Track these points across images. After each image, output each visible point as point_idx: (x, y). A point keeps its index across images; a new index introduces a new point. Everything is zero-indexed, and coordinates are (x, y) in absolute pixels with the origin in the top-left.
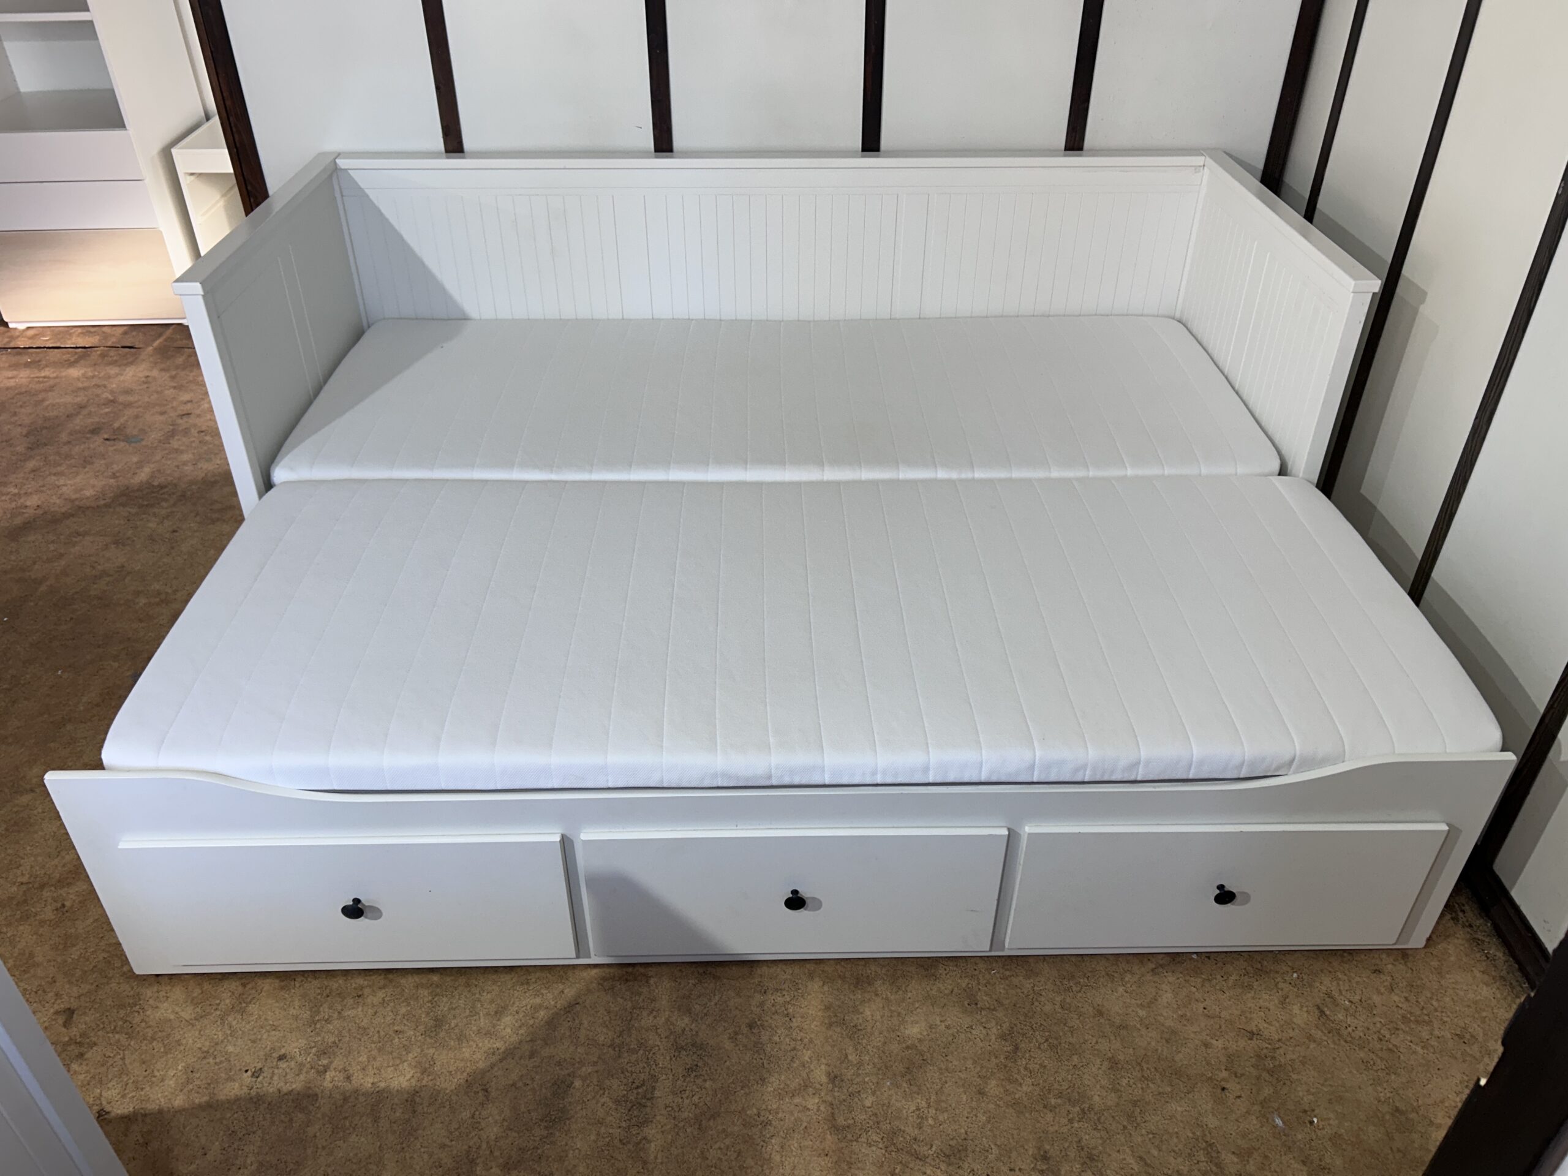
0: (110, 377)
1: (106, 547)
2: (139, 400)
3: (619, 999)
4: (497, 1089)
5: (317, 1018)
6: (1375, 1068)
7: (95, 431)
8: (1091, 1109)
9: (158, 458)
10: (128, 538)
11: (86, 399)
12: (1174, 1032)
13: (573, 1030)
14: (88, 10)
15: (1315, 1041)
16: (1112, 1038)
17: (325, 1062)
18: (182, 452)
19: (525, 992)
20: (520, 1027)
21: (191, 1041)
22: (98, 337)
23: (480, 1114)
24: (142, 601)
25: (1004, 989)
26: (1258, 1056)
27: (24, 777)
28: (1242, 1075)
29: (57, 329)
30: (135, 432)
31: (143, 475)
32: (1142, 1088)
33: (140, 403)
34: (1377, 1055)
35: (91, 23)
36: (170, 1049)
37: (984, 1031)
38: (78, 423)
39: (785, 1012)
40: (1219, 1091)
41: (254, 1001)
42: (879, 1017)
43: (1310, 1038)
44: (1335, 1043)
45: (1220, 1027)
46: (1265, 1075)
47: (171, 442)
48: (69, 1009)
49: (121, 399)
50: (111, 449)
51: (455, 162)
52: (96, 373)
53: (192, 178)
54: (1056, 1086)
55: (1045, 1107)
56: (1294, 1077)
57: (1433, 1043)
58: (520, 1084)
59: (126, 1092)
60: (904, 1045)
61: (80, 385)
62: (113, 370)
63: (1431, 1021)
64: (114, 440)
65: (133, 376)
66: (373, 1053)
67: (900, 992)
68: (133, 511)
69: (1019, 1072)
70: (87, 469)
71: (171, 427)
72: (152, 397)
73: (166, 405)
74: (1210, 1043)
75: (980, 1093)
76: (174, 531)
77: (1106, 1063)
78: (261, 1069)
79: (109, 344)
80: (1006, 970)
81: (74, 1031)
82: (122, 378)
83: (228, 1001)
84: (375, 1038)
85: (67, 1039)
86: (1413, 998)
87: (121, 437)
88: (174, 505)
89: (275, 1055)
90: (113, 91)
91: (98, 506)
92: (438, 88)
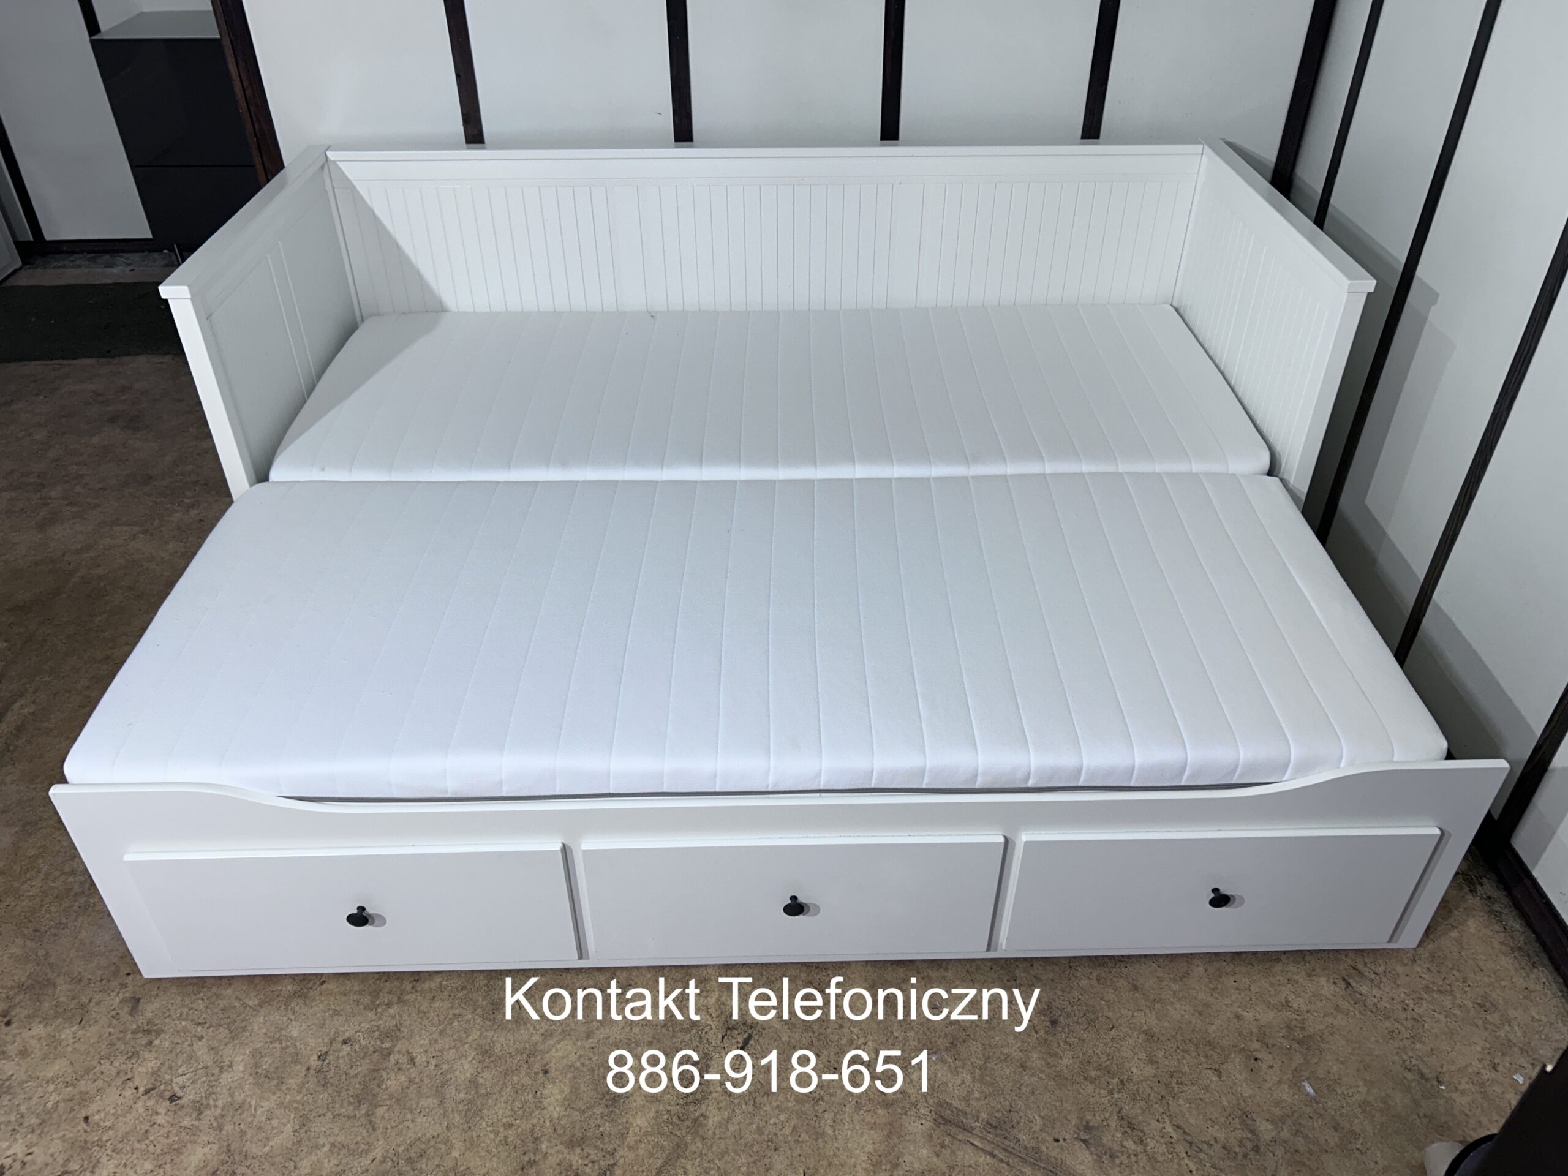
4: (556, 1070)
5: (377, 1003)
12: (1206, 1005)
15: (1342, 1012)
16: (1148, 1011)
17: (387, 1045)
21: (257, 1028)
26: (1288, 1027)
34: (1402, 1024)
36: (237, 1035)
40: (1252, 1061)
43: (1337, 1008)
44: (1361, 1014)
45: (1251, 999)
46: (1295, 1045)
54: (1095, 1058)
55: (1086, 1079)
56: (1324, 1046)
57: (1457, 1012)
59: (197, 1077)
63: (1452, 991)
66: (434, 1036)
69: (1059, 1046)
74: (1242, 1016)
75: (1022, 1067)
77: (1142, 1036)
78: (326, 1052)
81: (141, 1020)
84: (436, 1022)
85: (135, 1027)
89: (340, 1039)
92: (458, 76)
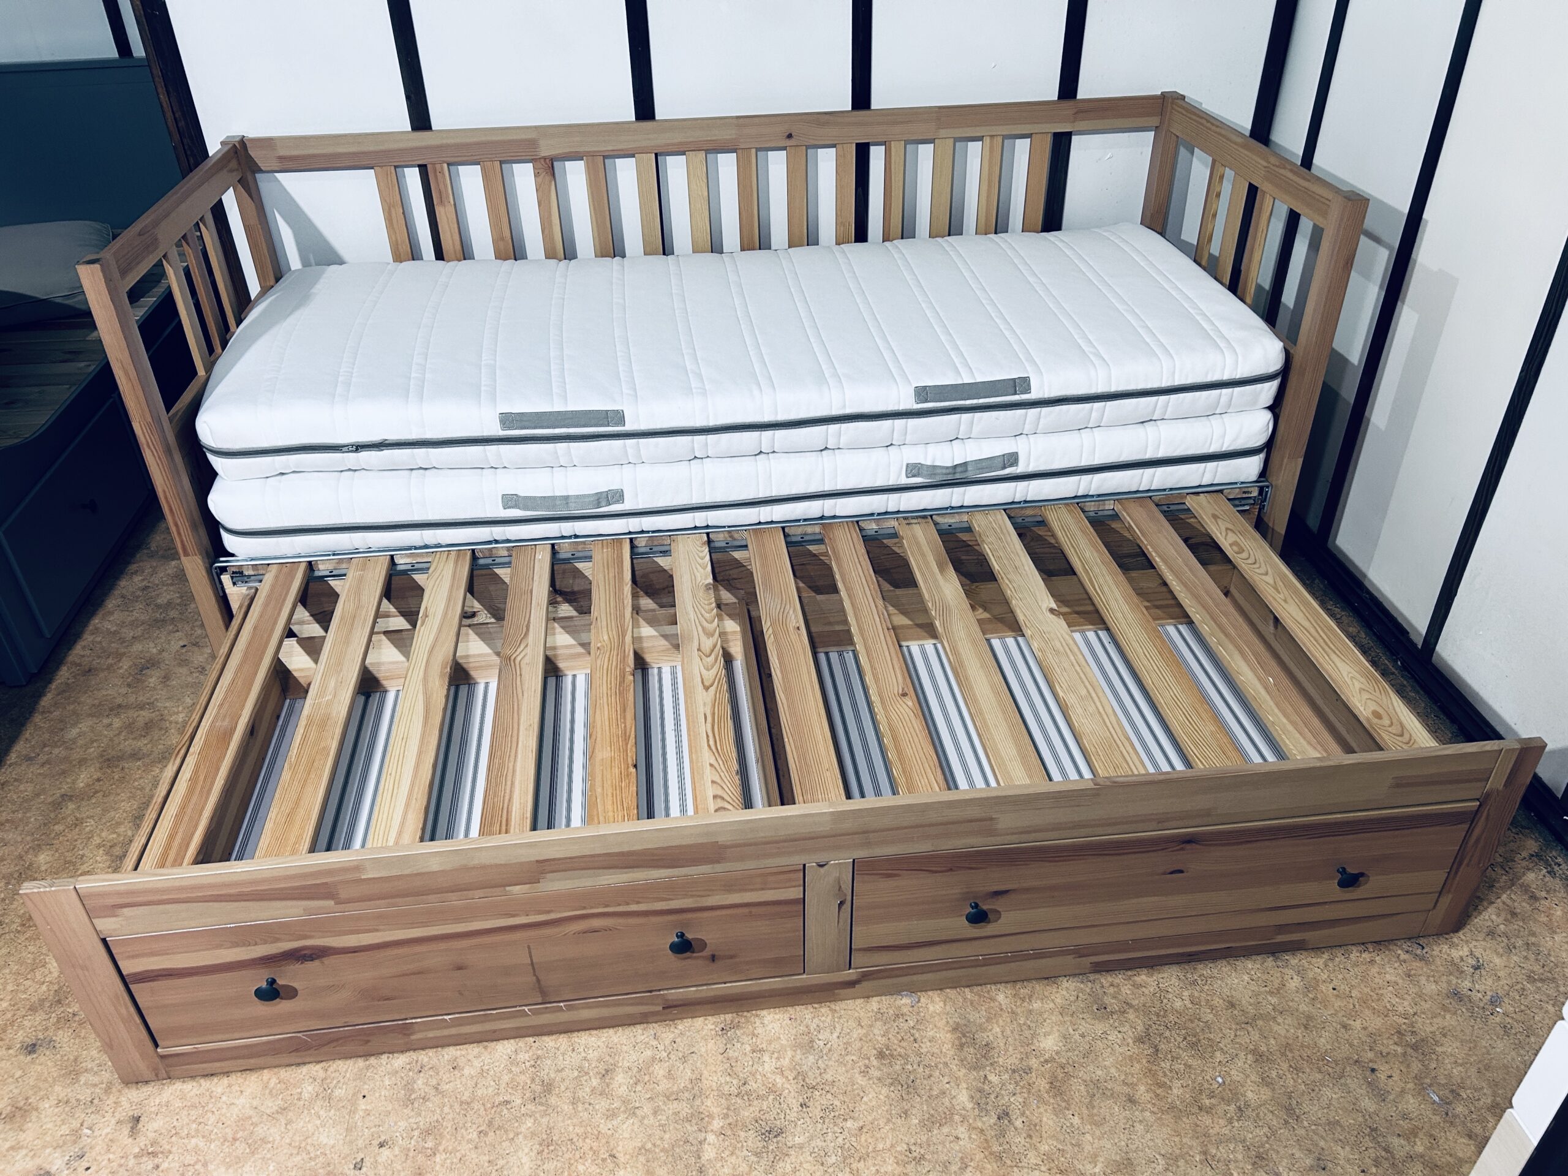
8: (1247, 1106)
15: (1449, 1011)
16: (1250, 1029)
21: (279, 1138)
25: (1129, 989)
32: (1293, 1079)
37: (1120, 1036)
40: (1368, 1073)
42: (1009, 1033)
43: (1444, 1008)
45: (1354, 1006)
56: (1439, 1049)
60: (1042, 1060)
69: (1165, 1075)
74: (1350, 1026)
77: (1249, 1056)
78: (363, 1160)
81: (142, 1141)
83: (310, 1088)
89: (375, 1142)
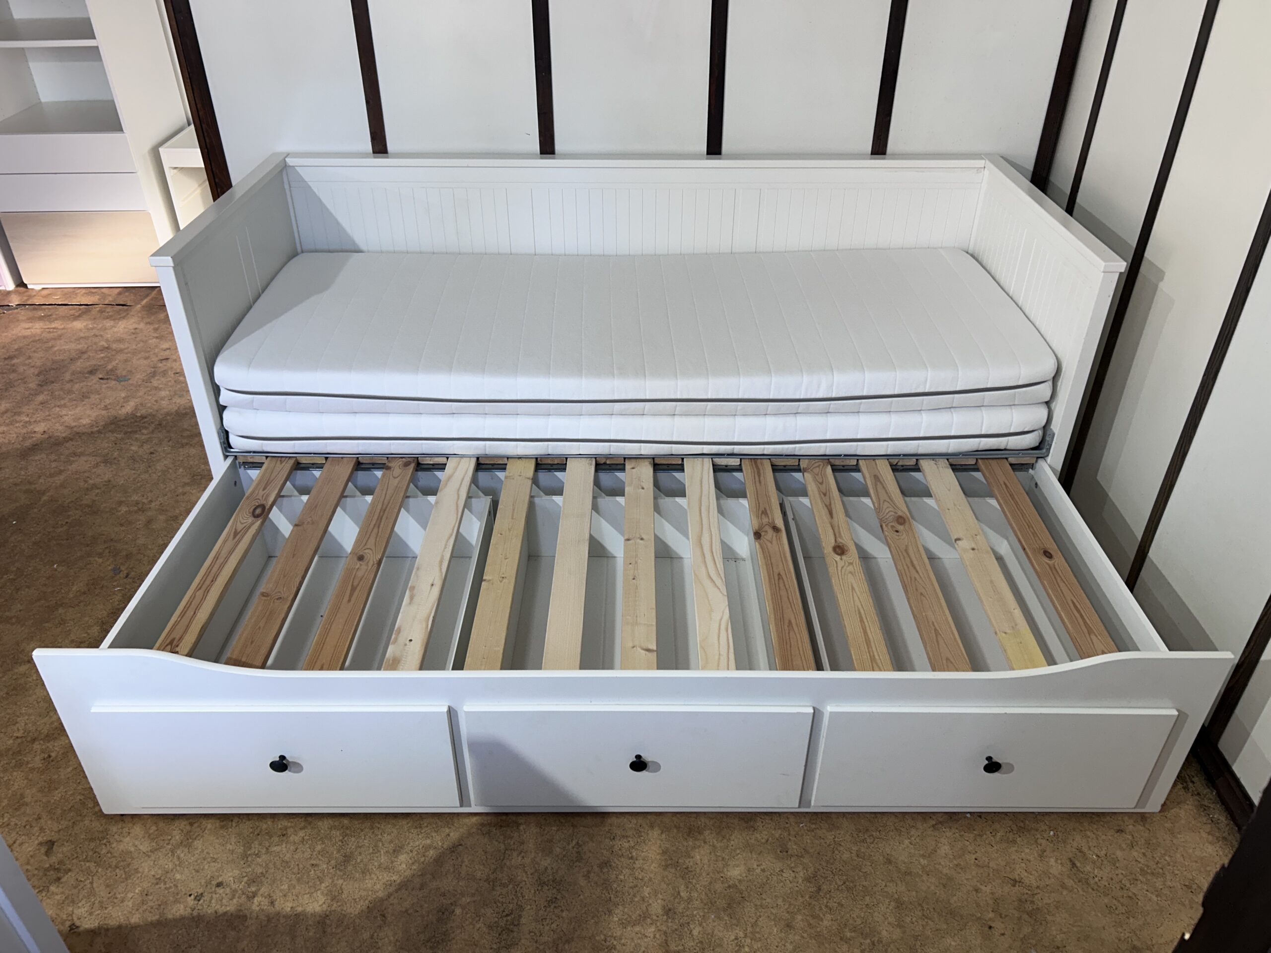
0: (106, 329)
1: (97, 465)
2: (128, 348)
3: (494, 842)
4: (392, 915)
5: (249, 852)
6: (1117, 912)
7: (92, 372)
8: (880, 941)
9: (141, 394)
10: (115, 458)
11: (86, 346)
12: (950, 879)
13: (456, 867)
14: (94, 38)
15: (1066, 889)
16: (899, 882)
17: (254, 889)
18: (160, 389)
19: (418, 835)
20: (413, 863)
21: (147, 870)
22: (98, 297)
23: (378, 935)
24: (124, 509)
25: (810, 839)
26: (1020, 900)
27: (23, 650)
28: (1006, 916)
29: (66, 290)
30: (124, 373)
31: (129, 408)
32: (923, 925)
33: (129, 350)
34: (1119, 901)
35: (97, 47)
36: (130, 876)
37: (793, 875)
38: (79, 365)
39: (630, 856)
40: (987, 929)
41: (199, 838)
42: (706, 861)
43: (1063, 886)
44: (1084, 891)
45: (989, 874)
46: (1025, 916)
47: (152, 380)
48: (50, 841)
49: (114, 346)
50: (104, 386)
51: (381, 161)
52: (95, 326)
53: (175, 171)
54: (851, 921)
55: (841, 939)
56: (1049, 918)
57: (1166, 891)
58: (411, 911)
59: (93, 910)
60: (726, 885)
61: (82, 335)
62: (109, 323)
63: (1164, 874)
64: (107, 379)
65: (125, 328)
66: (292, 882)
67: (725, 841)
68: (119, 436)
69: (821, 909)
70: (84, 403)
71: (153, 370)
72: (139, 345)
73: (149, 351)
74: (981, 889)
75: (788, 926)
76: (152, 453)
77: (893, 903)
78: (202, 894)
79: (106, 303)
80: (812, 824)
81: (53, 859)
82: (116, 330)
83: (177, 837)
84: (295, 870)
85: (47, 866)
86: (1149, 854)
87: (113, 377)
88: (153, 432)
89: (214, 883)
90: (113, 101)
91: (92, 433)
92: (367, 102)
